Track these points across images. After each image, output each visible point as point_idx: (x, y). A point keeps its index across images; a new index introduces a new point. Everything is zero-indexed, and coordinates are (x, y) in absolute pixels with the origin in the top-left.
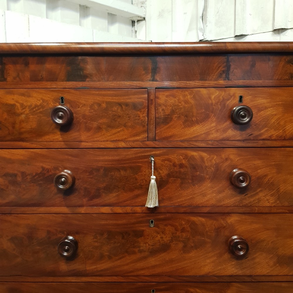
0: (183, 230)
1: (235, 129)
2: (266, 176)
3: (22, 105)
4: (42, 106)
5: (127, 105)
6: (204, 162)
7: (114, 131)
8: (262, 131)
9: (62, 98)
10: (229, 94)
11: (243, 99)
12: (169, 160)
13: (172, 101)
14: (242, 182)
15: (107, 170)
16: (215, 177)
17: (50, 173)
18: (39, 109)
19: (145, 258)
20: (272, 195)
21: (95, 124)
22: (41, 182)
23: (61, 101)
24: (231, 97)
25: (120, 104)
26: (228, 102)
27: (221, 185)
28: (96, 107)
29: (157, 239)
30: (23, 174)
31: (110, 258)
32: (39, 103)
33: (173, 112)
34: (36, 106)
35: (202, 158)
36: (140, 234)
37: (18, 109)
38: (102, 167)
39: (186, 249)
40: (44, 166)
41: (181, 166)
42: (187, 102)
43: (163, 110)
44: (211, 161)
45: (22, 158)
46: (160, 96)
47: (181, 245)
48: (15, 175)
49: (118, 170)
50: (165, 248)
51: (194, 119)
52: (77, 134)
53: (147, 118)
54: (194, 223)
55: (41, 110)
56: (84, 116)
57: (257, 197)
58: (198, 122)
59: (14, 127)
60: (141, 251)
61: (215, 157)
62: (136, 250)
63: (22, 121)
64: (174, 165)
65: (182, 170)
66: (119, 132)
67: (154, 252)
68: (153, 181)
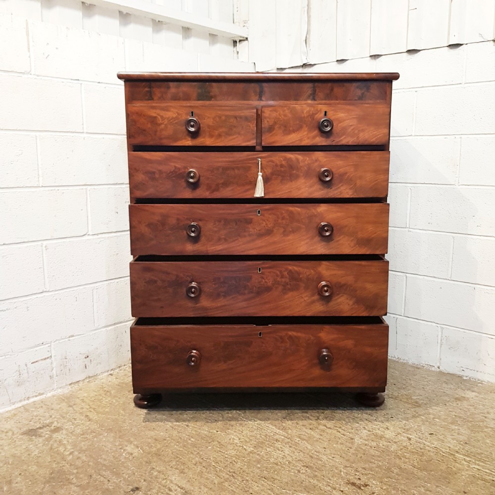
0: (283, 218)
1: (322, 136)
2: (346, 173)
3: (162, 117)
4: (176, 118)
5: (241, 117)
6: (299, 163)
7: (231, 137)
8: (342, 138)
9: (192, 112)
10: (317, 110)
11: (327, 114)
12: (272, 161)
13: (274, 114)
14: (327, 176)
15: (226, 169)
16: (307, 175)
17: (181, 171)
18: (175, 121)
19: (253, 240)
20: (351, 189)
21: (217, 133)
22: (174, 178)
23: (191, 114)
24: (319, 112)
25: (236, 117)
26: (316, 116)
27: (312, 181)
28: (218, 119)
29: (263, 225)
30: (160, 171)
31: (226, 240)
32: (174, 116)
33: (275, 123)
34: (173, 118)
35: (297, 160)
36: (249, 222)
37: (159, 121)
38: (220, 167)
39: (285, 233)
40: (177, 165)
41: (282, 166)
42: (285, 116)
43: (268, 121)
44: (304, 162)
45: (160, 159)
46: (265, 111)
47: (282, 230)
48: (154, 173)
49: (233, 169)
50: (269, 232)
51: (291, 129)
52: (202, 140)
53: (255, 128)
54: (292, 212)
55: (176, 121)
56: (209, 126)
57: (339, 190)
58: (294, 131)
59: (155, 135)
60: (250, 235)
61: (308, 159)
62: (246, 234)
63: (162, 130)
64: (276, 165)
65: (282, 169)
66: (234, 138)
67: (260, 236)
68: (260, 178)
